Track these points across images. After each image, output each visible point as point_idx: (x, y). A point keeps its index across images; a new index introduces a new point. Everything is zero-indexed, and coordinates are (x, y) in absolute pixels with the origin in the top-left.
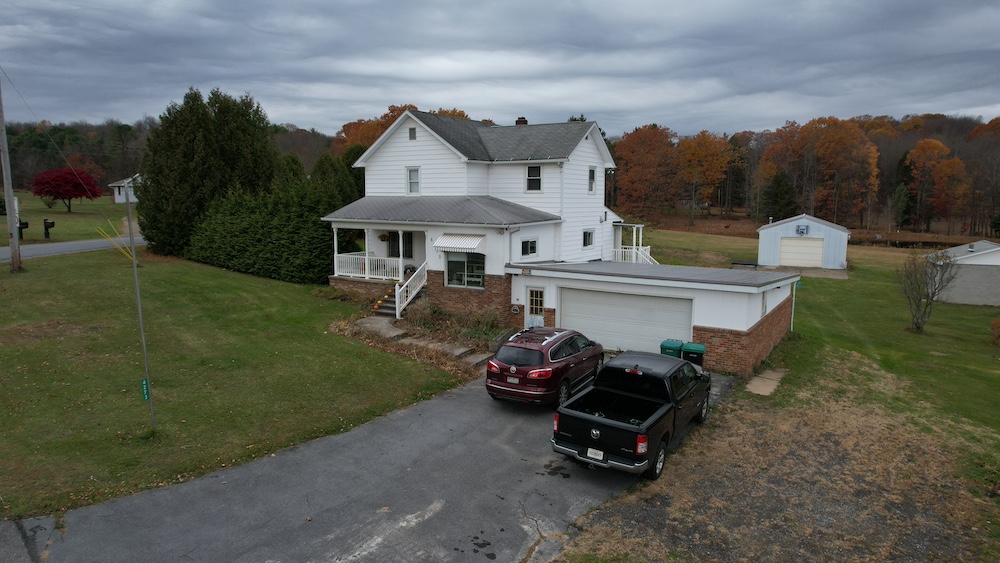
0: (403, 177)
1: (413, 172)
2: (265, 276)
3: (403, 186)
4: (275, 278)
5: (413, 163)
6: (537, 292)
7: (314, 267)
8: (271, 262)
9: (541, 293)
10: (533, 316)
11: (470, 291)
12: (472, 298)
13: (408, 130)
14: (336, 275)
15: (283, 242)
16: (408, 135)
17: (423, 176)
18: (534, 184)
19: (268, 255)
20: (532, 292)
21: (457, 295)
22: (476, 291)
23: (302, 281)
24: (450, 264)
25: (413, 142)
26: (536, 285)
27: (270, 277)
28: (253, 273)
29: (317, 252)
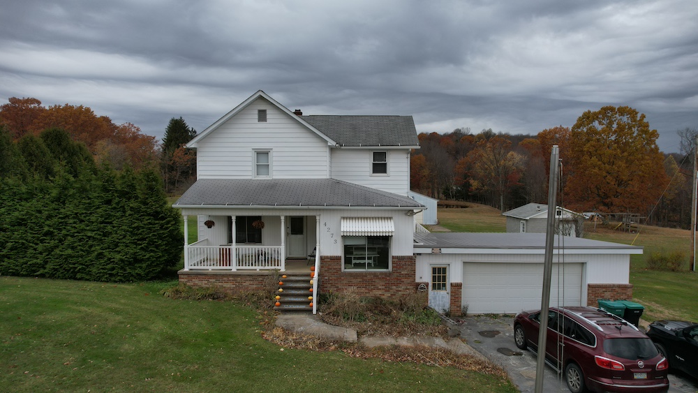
0: (250, 159)
1: (262, 154)
2: (64, 278)
3: (250, 168)
4: (81, 279)
5: (262, 146)
6: (439, 269)
7: (141, 261)
8: (74, 260)
9: (444, 269)
10: (436, 291)
11: (375, 275)
12: (377, 281)
13: (257, 112)
14: (186, 269)
15: (89, 234)
16: (257, 117)
17: (274, 159)
18: (380, 168)
19: (70, 251)
20: (434, 270)
21: (359, 280)
22: (381, 273)
23: (126, 279)
24: (347, 249)
25: (262, 124)
26: (439, 262)
27: (75, 279)
28: (43, 276)
29: (144, 244)
